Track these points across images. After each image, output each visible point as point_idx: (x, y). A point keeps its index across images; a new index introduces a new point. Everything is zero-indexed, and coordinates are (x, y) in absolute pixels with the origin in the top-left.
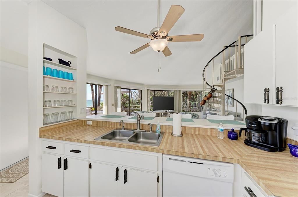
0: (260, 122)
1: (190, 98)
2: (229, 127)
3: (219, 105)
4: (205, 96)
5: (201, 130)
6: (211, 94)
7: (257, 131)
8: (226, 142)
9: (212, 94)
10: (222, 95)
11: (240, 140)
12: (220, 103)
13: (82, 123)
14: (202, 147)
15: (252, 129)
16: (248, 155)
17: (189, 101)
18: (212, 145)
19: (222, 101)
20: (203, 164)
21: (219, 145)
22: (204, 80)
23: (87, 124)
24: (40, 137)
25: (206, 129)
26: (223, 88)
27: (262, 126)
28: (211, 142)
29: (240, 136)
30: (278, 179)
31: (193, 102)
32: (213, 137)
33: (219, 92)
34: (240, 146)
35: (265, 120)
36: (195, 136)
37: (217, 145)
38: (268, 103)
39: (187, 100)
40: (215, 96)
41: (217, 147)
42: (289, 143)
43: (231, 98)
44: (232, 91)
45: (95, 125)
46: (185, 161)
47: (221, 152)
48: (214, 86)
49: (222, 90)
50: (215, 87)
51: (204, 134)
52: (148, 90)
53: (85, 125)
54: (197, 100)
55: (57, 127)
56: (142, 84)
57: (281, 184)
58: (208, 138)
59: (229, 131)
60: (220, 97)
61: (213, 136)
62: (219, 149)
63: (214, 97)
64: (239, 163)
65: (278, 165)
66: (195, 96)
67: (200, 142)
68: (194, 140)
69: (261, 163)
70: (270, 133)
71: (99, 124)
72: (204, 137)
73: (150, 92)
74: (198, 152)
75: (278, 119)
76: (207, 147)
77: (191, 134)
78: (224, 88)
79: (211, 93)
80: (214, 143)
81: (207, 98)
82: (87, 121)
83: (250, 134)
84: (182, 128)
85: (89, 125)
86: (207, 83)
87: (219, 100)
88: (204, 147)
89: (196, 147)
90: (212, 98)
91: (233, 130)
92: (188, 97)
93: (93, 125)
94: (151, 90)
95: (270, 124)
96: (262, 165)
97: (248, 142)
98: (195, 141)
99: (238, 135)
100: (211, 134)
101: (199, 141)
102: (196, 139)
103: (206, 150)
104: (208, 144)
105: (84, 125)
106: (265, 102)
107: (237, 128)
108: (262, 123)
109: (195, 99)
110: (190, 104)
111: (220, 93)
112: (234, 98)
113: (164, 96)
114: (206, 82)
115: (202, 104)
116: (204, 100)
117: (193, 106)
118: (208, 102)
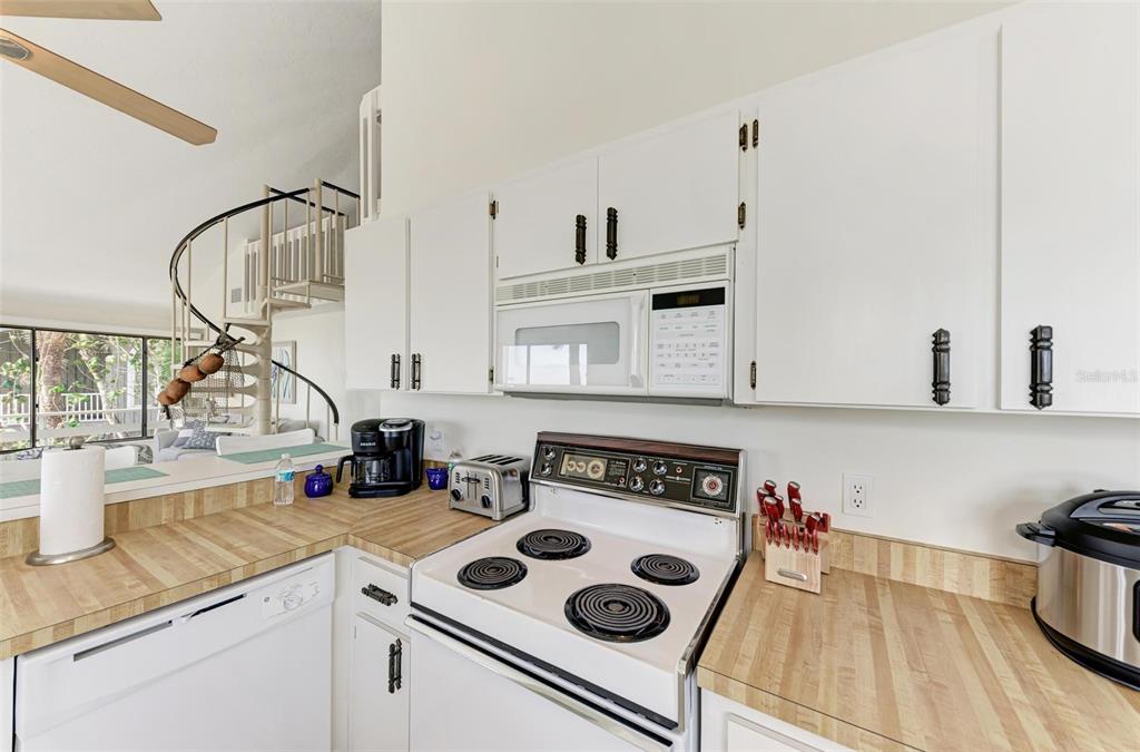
0: (383, 433)
2: (309, 463)
3: (249, 400)
4: (187, 364)
5: (208, 496)
6: (218, 356)
7: (376, 456)
8: (303, 509)
9: (223, 355)
10: (262, 362)
11: (339, 491)
12: (251, 391)
14: (229, 547)
15: (365, 455)
16: (363, 518)
17: (52, 384)
18: (262, 531)
19: (261, 383)
20: (241, 597)
21: (285, 521)
25: (227, 491)
26: (264, 335)
27: (387, 441)
28: (259, 524)
29: (338, 480)
30: (418, 533)
31: (85, 391)
32: (259, 507)
33: (250, 350)
34: (341, 505)
35: (391, 426)
36: (183, 528)
37: (280, 523)
38: (398, 387)
40: (233, 364)
41: (281, 528)
42: (426, 467)
43: (286, 372)
44: (289, 349)
47: (297, 535)
48: (229, 324)
49: (262, 343)
50: (235, 333)
51: (219, 510)
57: (422, 540)
58: (241, 517)
59: (307, 474)
60: (253, 369)
61: (256, 506)
62: (289, 531)
63: (229, 369)
64: (346, 542)
65: (415, 513)
66: (93, 361)
67: (215, 536)
68: (186, 539)
69: (391, 521)
70: (398, 454)
72: (222, 519)
74: (223, 566)
75: (412, 421)
76: (251, 542)
77: (161, 525)
78: (268, 339)
79: (216, 351)
80: (268, 523)
81: (200, 373)
83: (361, 466)
86: (193, 309)
87: (250, 380)
88: (236, 545)
89: (208, 555)
90: (221, 375)
91: (320, 468)
95: (401, 433)
96: (393, 523)
97: (358, 491)
98: (190, 542)
99: (334, 479)
100: (250, 500)
101: (209, 536)
102: (191, 536)
103: (248, 549)
104: (249, 532)
106: (393, 386)
107: (330, 459)
108: (387, 435)
109: (91, 377)
110: (60, 404)
111: (253, 353)
112: (298, 372)
114: (192, 306)
115: (169, 398)
116: (183, 382)
117: (80, 412)
118: (200, 390)
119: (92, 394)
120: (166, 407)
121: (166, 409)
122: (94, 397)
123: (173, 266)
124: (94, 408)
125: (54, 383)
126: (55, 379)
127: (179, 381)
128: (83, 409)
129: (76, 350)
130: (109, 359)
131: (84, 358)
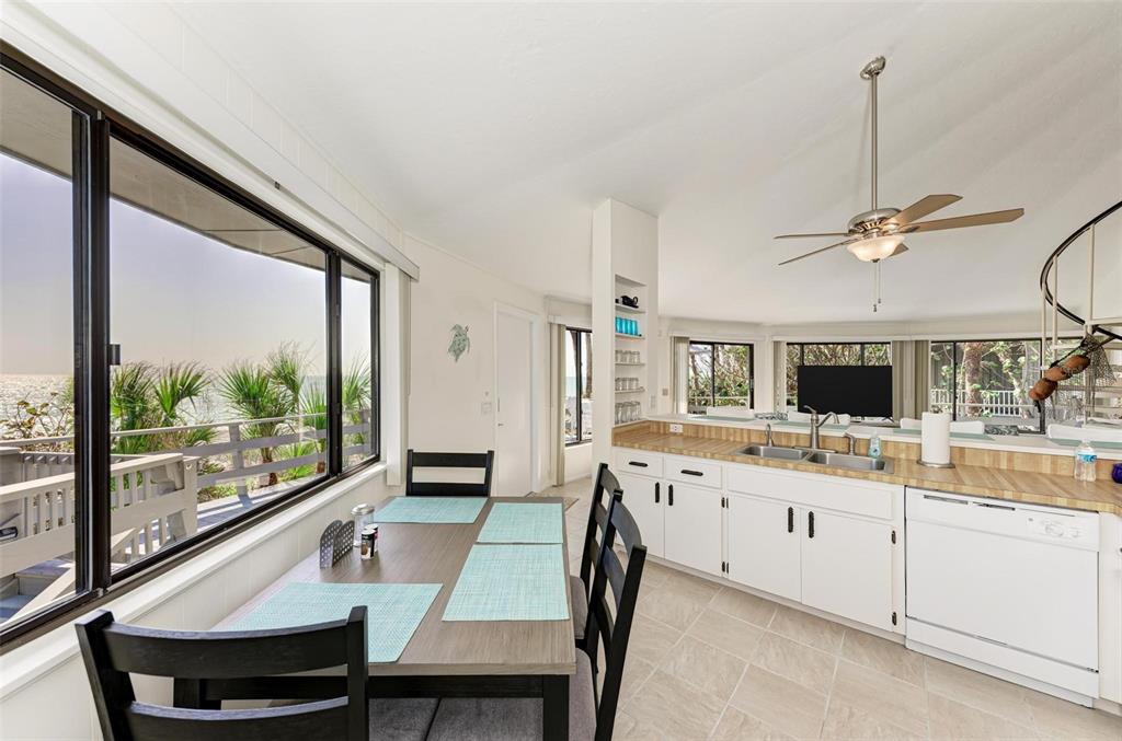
1: (975, 371)
4: (1053, 365)
6: (1081, 358)
9: (1089, 356)
13: (659, 429)
17: (973, 381)
20: (1013, 508)
22: (1049, 298)
23: (672, 430)
24: (615, 444)
31: (999, 388)
39: (959, 379)
45: (691, 433)
46: (966, 503)
51: (1027, 470)
52: (777, 344)
53: (665, 434)
54: (1019, 378)
55: (627, 431)
56: (756, 325)
66: (1007, 363)
71: (700, 431)
72: (1027, 474)
73: (784, 349)
77: (984, 468)
79: (1080, 352)
81: (1065, 373)
82: (671, 426)
84: (951, 451)
85: (675, 434)
92: (964, 363)
93: (685, 434)
94: (788, 344)
102: (997, 475)
105: (662, 431)
109: (1006, 376)
110: (977, 398)
113: (832, 363)
114: (1058, 305)
115: (1038, 395)
116: (1049, 381)
117: (994, 405)
118: (1066, 388)
119: (1004, 392)
120: (1037, 402)
121: (1039, 404)
122: (1006, 394)
123: (1043, 279)
124: (1007, 403)
125: (974, 382)
126: (975, 378)
127: (1046, 380)
128: (997, 403)
129: (994, 354)
130: (1022, 360)
131: (1002, 359)
